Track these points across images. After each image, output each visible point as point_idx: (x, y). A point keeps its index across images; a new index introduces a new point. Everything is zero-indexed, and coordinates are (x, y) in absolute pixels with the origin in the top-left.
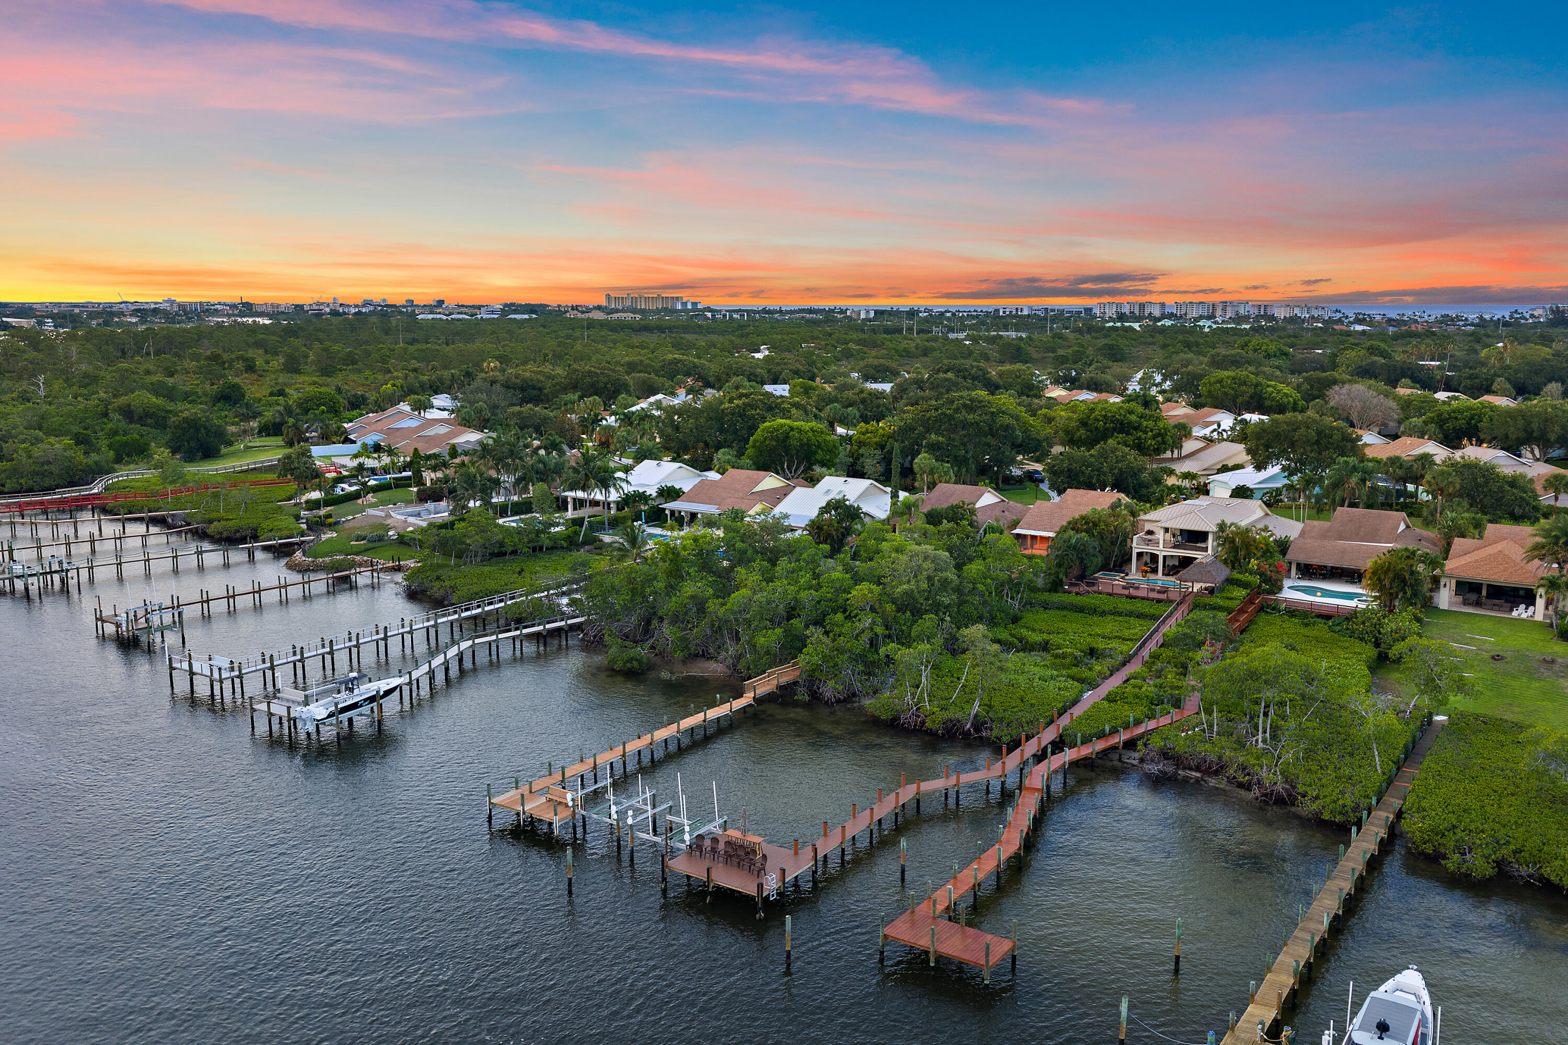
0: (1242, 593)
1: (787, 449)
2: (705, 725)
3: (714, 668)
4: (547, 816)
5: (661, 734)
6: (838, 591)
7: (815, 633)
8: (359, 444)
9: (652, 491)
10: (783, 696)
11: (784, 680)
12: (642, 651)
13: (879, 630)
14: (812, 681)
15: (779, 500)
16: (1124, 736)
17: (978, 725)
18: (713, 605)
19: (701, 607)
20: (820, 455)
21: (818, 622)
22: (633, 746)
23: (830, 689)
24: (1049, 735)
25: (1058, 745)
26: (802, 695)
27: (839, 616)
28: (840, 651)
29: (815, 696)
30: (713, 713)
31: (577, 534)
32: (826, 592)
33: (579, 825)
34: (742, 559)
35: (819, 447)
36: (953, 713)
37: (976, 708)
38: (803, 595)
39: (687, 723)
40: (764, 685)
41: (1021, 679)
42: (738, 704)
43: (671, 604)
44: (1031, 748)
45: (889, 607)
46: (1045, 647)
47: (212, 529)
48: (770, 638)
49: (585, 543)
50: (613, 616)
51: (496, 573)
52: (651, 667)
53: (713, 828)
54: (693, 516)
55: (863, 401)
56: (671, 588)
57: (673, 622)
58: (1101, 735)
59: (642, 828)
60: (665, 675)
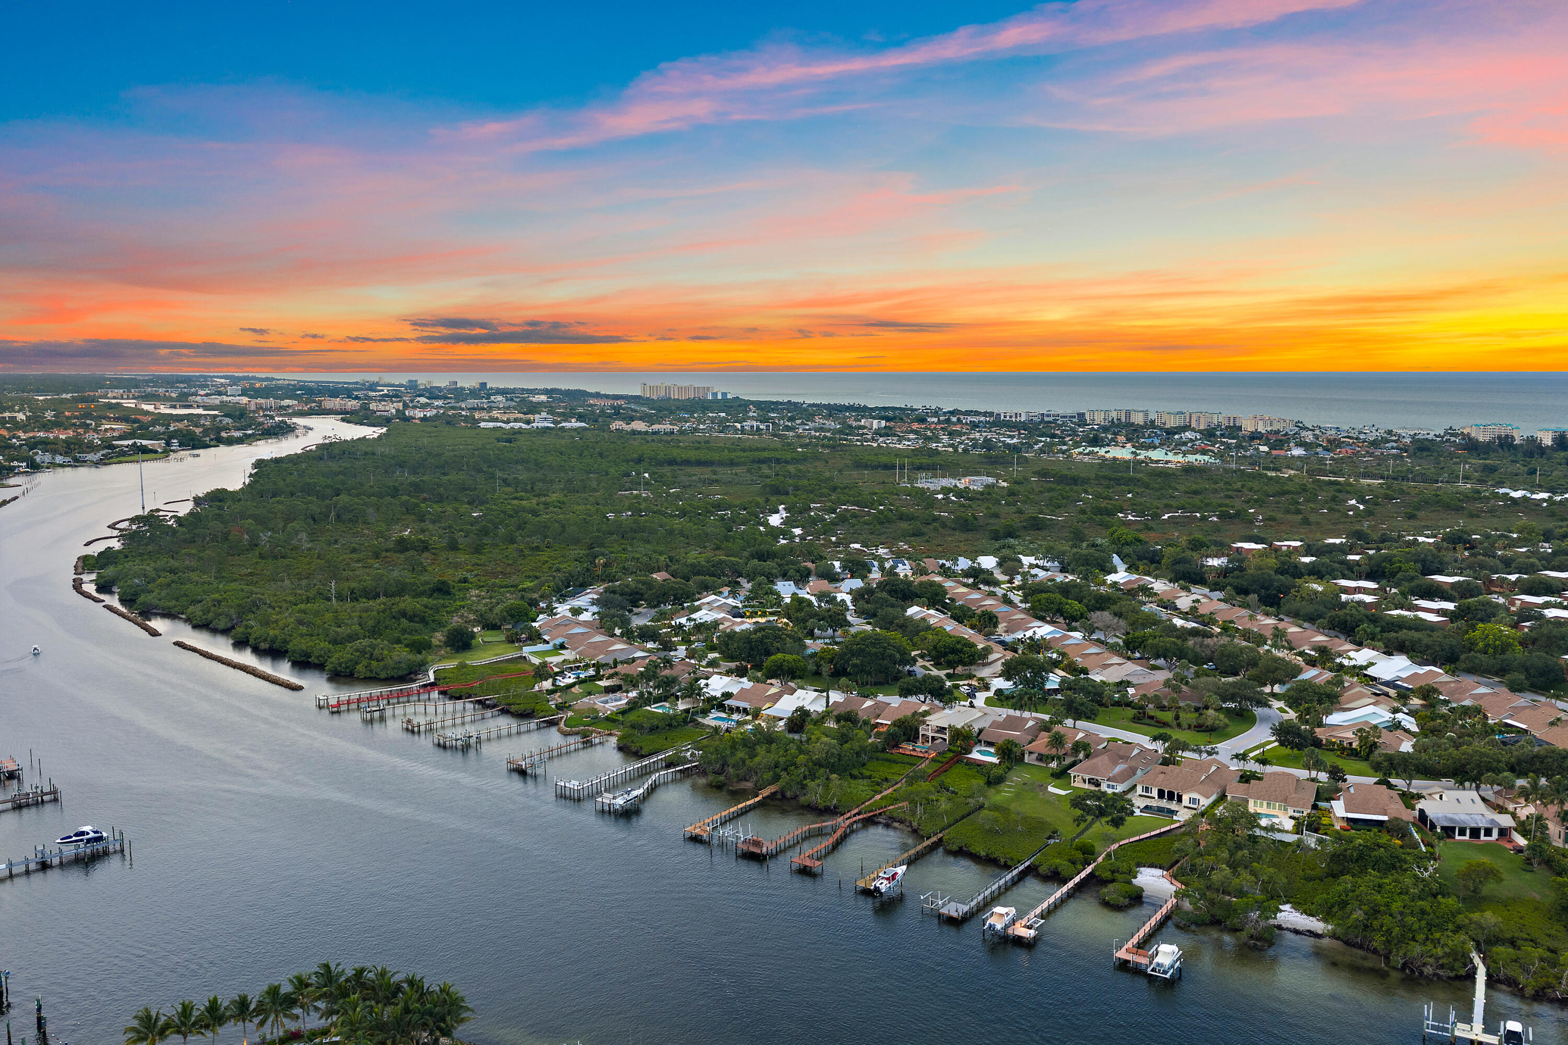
0: (952, 754)
1: (782, 670)
2: (745, 807)
3: (749, 785)
4: (702, 833)
5: (732, 810)
6: (793, 757)
7: (784, 774)
8: (551, 644)
9: (719, 695)
10: (772, 796)
11: (773, 791)
12: (722, 778)
13: (807, 773)
14: (782, 792)
15: (778, 700)
16: (878, 812)
17: (835, 807)
18: (748, 762)
19: (744, 761)
20: (798, 673)
21: (785, 769)
22: (723, 814)
23: (789, 794)
24: (856, 811)
25: (859, 814)
26: (779, 796)
27: (793, 768)
28: (793, 781)
29: (784, 796)
30: (748, 803)
31: (687, 717)
32: (789, 758)
33: (711, 837)
34: (758, 743)
35: (797, 669)
36: (828, 804)
37: (835, 801)
38: (780, 759)
39: (740, 806)
40: (766, 792)
41: (855, 791)
42: (757, 799)
43: (732, 761)
44: (848, 815)
45: (810, 764)
46: (870, 777)
47: (513, 708)
48: (768, 776)
49: (690, 722)
50: (710, 763)
51: (657, 740)
52: (725, 784)
53: (749, 837)
54: (738, 708)
55: (830, 616)
56: (733, 754)
57: (733, 767)
58: (872, 811)
59: (730, 836)
60: (731, 788)
